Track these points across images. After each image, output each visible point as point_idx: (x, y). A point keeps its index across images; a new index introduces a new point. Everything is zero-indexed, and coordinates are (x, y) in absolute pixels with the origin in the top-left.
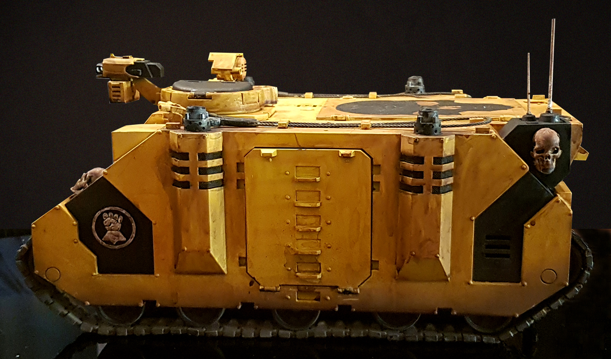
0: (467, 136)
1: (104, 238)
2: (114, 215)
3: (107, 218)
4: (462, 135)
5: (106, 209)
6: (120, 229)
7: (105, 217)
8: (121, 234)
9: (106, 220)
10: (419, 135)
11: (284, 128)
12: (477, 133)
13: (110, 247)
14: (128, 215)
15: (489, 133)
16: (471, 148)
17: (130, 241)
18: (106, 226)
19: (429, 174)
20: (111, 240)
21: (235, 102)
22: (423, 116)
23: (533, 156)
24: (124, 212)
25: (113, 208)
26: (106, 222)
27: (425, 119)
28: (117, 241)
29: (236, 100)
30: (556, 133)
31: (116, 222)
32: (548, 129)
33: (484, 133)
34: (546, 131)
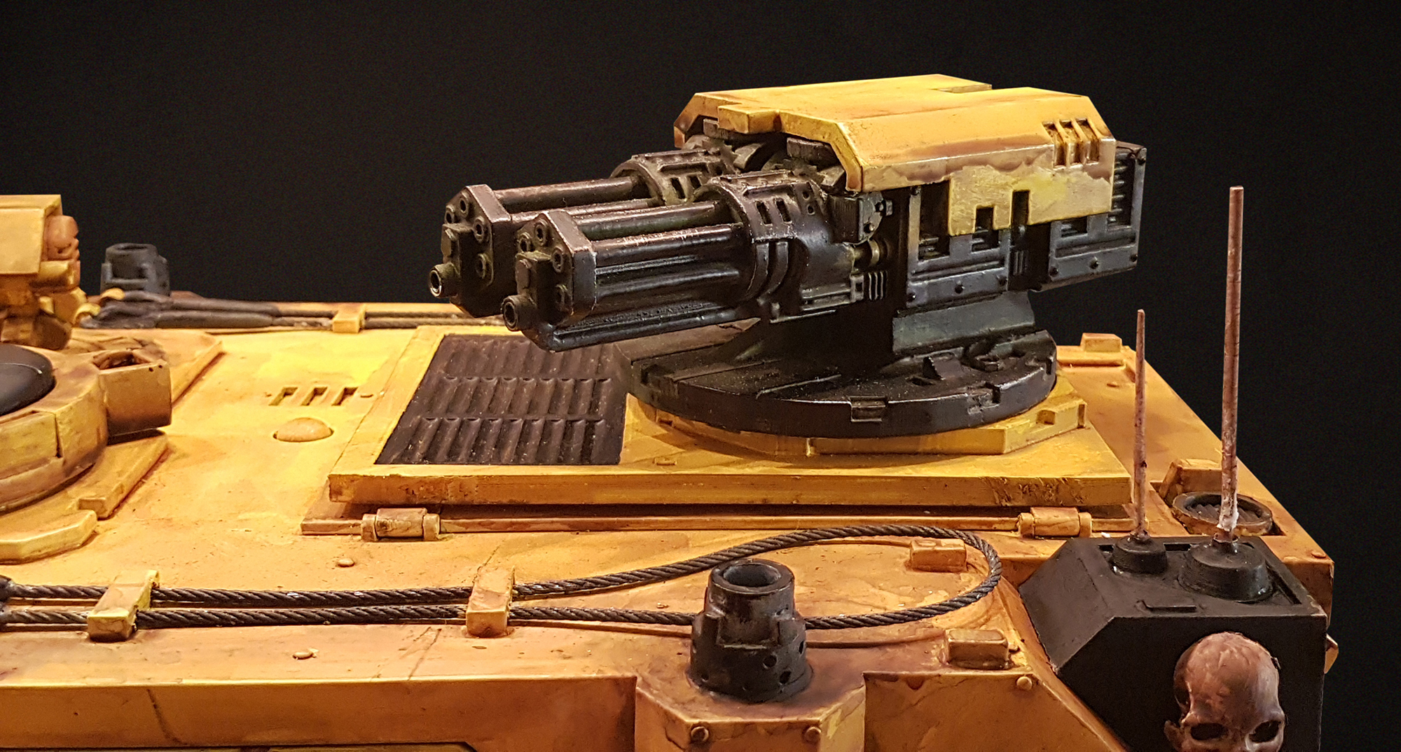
0: (916, 683)
4: (894, 679)
10: (712, 693)
11: (118, 638)
12: (958, 667)
15: (1003, 669)
16: (932, 731)
22: (727, 611)
23: (1180, 746)
27: (737, 627)
30: (1265, 655)
32: (1237, 637)
33: (986, 664)
34: (1232, 652)
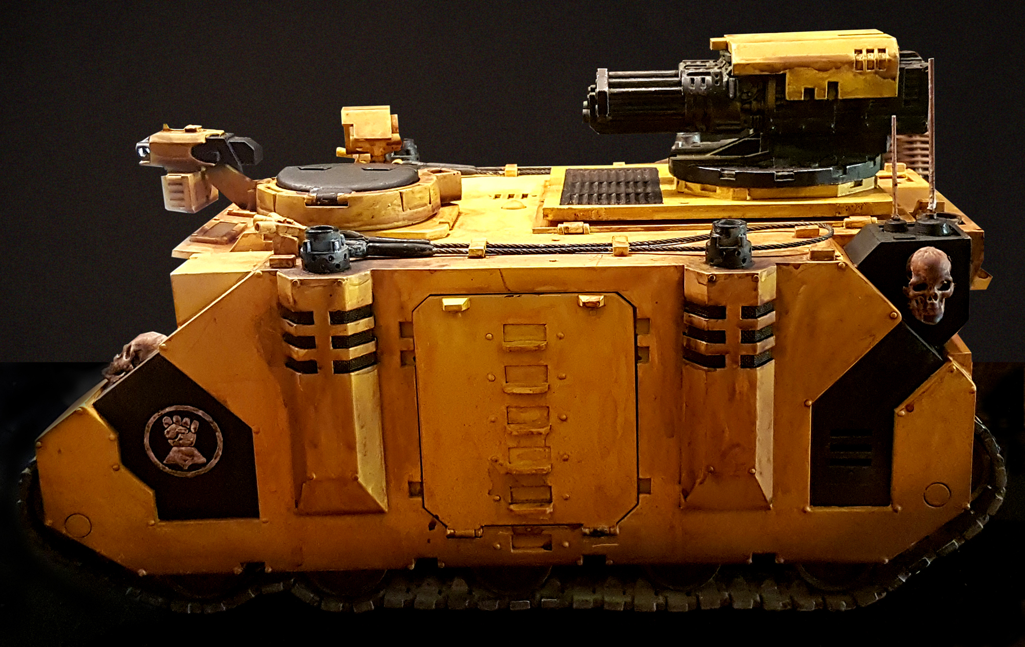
0: (797, 266)
1: (166, 460)
2: (182, 420)
3: (170, 425)
4: (788, 265)
5: (167, 410)
6: (194, 442)
7: (166, 424)
8: (196, 452)
9: (168, 429)
10: (715, 267)
11: (480, 257)
12: (814, 260)
13: (178, 474)
14: (208, 418)
15: (833, 260)
16: (804, 286)
17: (214, 462)
18: (170, 438)
19: (734, 335)
20: (180, 462)
21: (389, 208)
22: (721, 235)
23: (908, 295)
24: (200, 413)
25: (181, 408)
26: (168, 432)
27: (725, 241)
28: (190, 464)
29: (390, 205)
30: (944, 255)
31: (187, 431)
32: (932, 248)
33: (826, 259)
34: (929, 253)
